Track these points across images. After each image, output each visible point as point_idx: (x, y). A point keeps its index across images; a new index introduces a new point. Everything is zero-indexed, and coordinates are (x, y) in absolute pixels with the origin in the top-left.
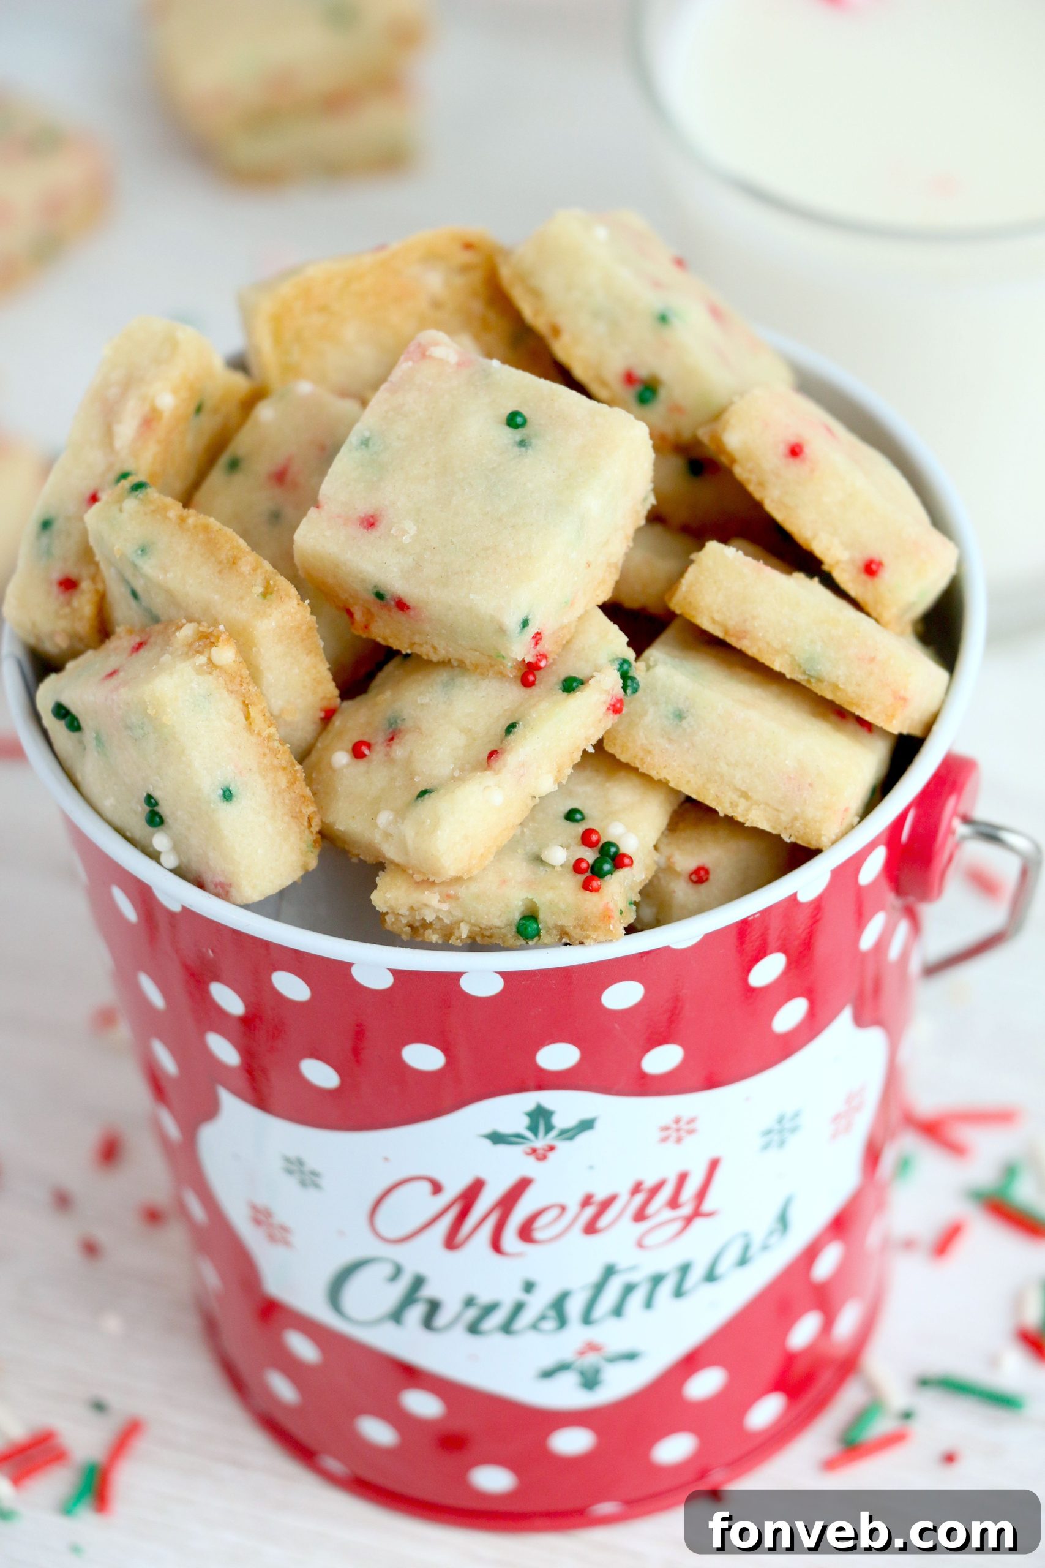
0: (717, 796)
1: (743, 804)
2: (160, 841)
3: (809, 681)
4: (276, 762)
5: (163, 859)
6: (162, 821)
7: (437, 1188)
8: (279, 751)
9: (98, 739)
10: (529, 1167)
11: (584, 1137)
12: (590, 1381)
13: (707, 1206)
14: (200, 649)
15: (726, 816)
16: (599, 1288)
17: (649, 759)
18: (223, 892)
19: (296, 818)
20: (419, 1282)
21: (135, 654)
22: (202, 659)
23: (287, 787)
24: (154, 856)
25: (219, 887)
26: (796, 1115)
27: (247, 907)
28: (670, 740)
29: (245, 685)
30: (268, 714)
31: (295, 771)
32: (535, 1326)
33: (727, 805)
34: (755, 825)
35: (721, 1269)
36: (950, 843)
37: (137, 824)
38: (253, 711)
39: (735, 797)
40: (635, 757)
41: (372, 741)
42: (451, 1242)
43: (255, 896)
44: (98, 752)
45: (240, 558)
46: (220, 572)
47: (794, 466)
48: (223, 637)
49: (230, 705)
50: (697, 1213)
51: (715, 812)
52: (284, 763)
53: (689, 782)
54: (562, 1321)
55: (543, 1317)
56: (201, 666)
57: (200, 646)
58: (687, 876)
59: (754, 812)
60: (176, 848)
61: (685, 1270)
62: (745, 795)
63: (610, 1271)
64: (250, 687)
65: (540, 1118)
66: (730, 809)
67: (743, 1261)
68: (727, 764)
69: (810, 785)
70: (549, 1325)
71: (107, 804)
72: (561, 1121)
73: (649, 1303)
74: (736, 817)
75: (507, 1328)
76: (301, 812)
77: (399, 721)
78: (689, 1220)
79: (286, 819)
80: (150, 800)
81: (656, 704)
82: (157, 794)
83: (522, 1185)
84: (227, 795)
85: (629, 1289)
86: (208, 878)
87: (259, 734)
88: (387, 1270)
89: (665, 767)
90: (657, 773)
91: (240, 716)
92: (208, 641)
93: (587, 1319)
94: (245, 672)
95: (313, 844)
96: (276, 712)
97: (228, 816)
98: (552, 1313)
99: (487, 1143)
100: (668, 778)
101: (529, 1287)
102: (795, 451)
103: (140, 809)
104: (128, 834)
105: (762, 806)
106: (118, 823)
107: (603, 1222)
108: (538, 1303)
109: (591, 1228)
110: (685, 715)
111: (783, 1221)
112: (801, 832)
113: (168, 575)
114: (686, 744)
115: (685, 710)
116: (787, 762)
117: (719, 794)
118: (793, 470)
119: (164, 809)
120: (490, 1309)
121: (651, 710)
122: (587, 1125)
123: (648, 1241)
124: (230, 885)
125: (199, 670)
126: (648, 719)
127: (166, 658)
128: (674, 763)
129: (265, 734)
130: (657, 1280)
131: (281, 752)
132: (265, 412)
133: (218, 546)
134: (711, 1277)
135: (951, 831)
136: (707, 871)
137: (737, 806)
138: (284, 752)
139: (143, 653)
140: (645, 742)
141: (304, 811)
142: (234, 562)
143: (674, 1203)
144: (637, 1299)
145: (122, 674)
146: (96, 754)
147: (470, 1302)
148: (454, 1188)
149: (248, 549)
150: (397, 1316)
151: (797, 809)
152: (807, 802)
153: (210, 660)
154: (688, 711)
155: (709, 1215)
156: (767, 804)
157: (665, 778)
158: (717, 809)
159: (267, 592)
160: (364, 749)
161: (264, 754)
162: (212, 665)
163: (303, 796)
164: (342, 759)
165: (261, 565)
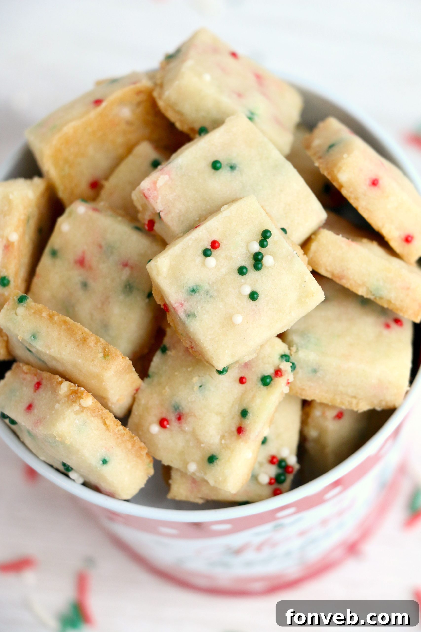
2: (73, 476)
3: (375, 298)
4: (124, 438)
5: (76, 481)
6: (71, 469)
14: (74, 400)
17: (304, 393)
18: (111, 495)
19: (139, 457)
21: (37, 391)
22: (76, 406)
23: (132, 446)
25: (109, 493)
28: (312, 382)
29: (101, 411)
33: (346, 404)
38: (107, 421)
41: (168, 419)
44: (31, 438)
45: (87, 339)
46: (78, 346)
47: (374, 191)
48: (84, 393)
49: (96, 423)
57: (73, 398)
62: (354, 397)
64: (104, 411)
68: (344, 386)
69: (386, 388)
76: (141, 454)
77: (180, 408)
79: (135, 459)
81: (302, 369)
82: (68, 464)
84: (105, 462)
87: (113, 430)
89: (312, 395)
91: (102, 426)
92: (77, 395)
94: (99, 405)
95: (150, 463)
97: (106, 470)
102: (375, 183)
105: (364, 399)
110: (318, 370)
113: (51, 350)
114: (321, 381)
118: (373, 192)
121: (300, 371)
125: (77, 412)
126: (300, 375)
127: (58, 406)
128: (317, 391)
129: (116, 429)
131: (125, 434)
133: (74, 332)
137: (352, 403)
138: (127, 433)
140: (300, 385)
142: (84, 340)
149: (91, 333)
151: (380, 398)
152: (386, 394)
153: (81, 406)
154: (318, 368)
159: (106, 355)
160: (165, 423)
161: (118, 438)
162: (83, 408)
163: (140, 447)
164: (155, 429)
165: (99, 341)
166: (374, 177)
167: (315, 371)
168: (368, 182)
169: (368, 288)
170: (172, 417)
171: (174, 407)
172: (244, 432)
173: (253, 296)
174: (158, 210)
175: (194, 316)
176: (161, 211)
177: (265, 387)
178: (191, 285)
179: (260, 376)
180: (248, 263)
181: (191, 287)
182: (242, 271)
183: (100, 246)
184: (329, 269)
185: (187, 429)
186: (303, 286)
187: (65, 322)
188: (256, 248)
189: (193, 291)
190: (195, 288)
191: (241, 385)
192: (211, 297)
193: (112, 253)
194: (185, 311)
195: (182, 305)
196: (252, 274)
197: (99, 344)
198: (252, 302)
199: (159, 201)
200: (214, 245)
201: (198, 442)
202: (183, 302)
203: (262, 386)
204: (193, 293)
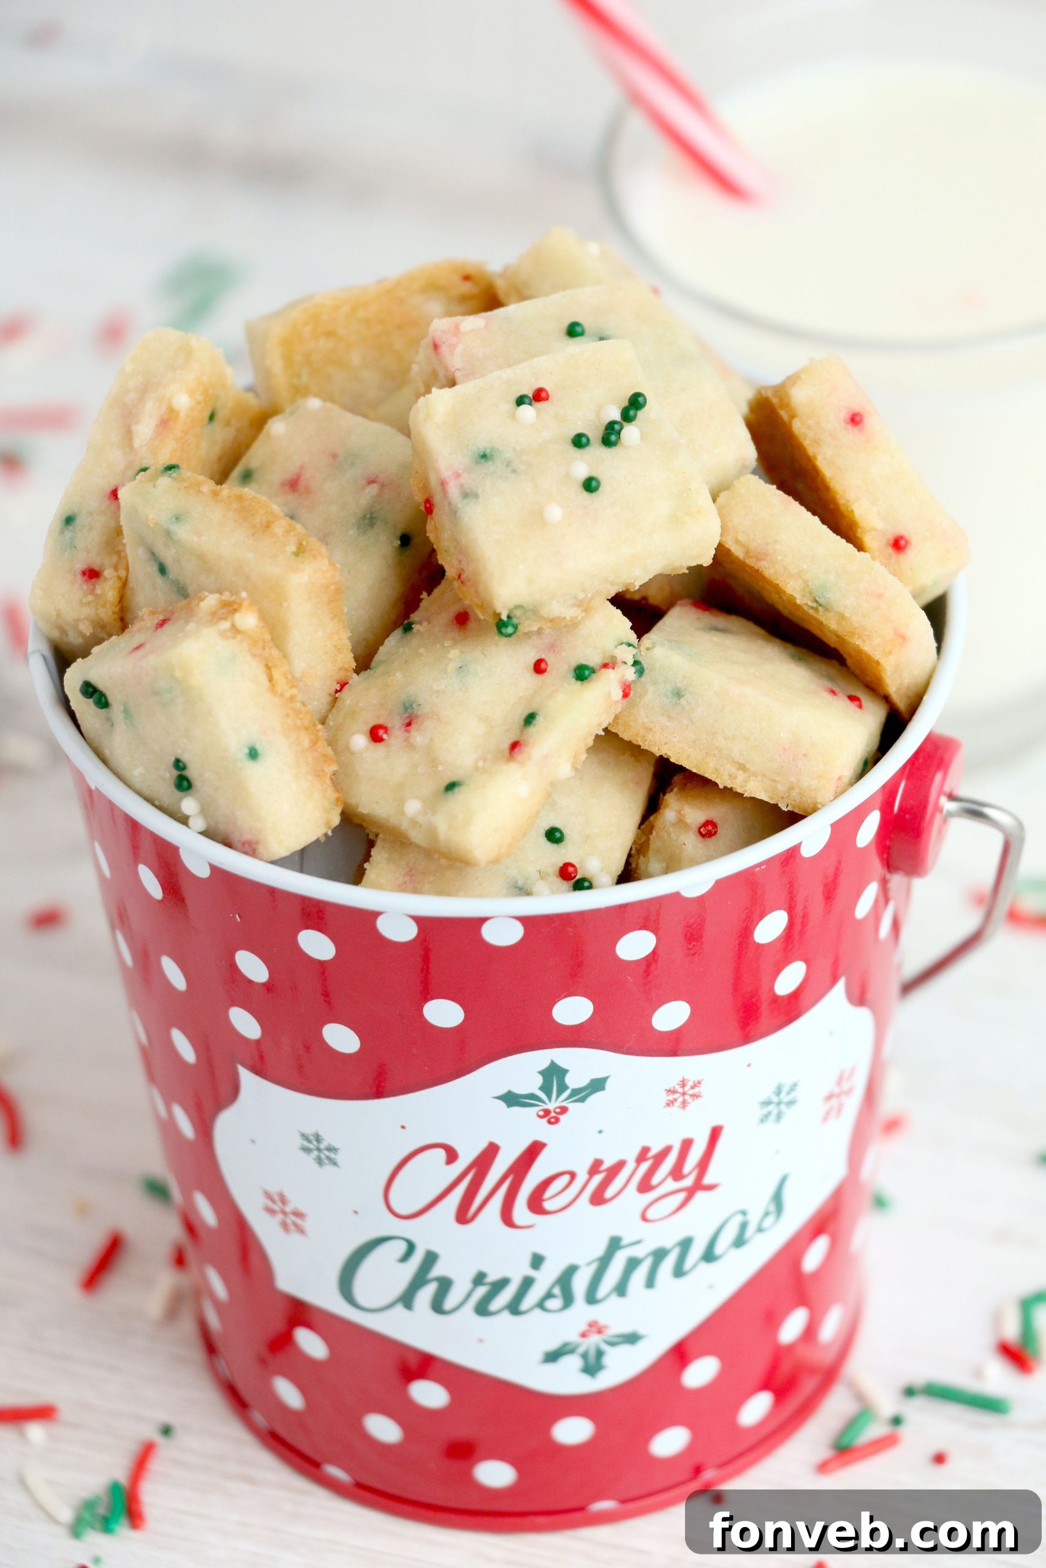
0: (716, 769)
1: (741, 776)
2: (189, 805)
4: (299, 723)
5: (191, 822)
6: (190, 786)
7: (452, 1156)
8: (301, 712)
9: (126, 711)
10: (541, 1131)
11: (595, 1098)
12: (593, 1365)
13: (708, 1180)
14: (224, 616)
15: (725, 788)
16: (604, 1262)
17: (650, 736)
18: (250, 849)
19: (318, 776)
20: (431, 1258)
21: (159, 631)
22: (226, 625)
23: (310, 747)
24: (184, 820)
25: (246, 845)
26: (793, 1087)
27: (273, 862)
28: (669, 718)
29: (267, 649)
30: (289, 677)
31: (317, 731)
32: (541, 1305)
33: (726, 777)
34: (753, 796)
35: (719, 1249)
36: (938, 819)
37: (165, 790)
38: (276, 674)
39: (733, 770)
40: (637, 735)
41: (389, 725)
42: (463, 1216)
43: (282, 852)
44: (126, 724)
45: (274, 524)
46: (253, 534)
47: (851, 435)
48: (246, 603)
49: (255, 669)
50: (698, 1186)
51: (716, 784)
52: (306, 723)
53: (689, 756)
54: (568, 1300)
55: (549, 1295)
56: (225, 631)
57: (223, 613)
58: (697, 829)
59: (751, 783)
60: (204, 812)
61: (686, 1244)
62: (742, 767)
63: (615, 1244)
64: (273, 651)
65: (553, 1076)
66: (730, 781)
67: (739, 1242)
68: (725, 739)
69: (805, 755)
70: (554, 1304)
71: (136, 773)
72: (574, 1081)
73: (650, 1283)
74: (735, 789)
75: (514, 1307)
76: (323, 771)
77: (414, 706)
78: (691, 1192)
79: (310, 777)
80: (179, 764)
81: (655, 683)
82: (185, 758)
83: (534, 1150)
84: (253, 754)
85: (633, 1264)
86: (235, 838)
87: (282, 695)
88: (401, 1247)
89: (665, 744)
90: (659, 749)
91: (263, 679)
92: (231, 609)
93: (591, 1298)
94: (268, 637)
95: (336, 802)
96: (298, 674)
97: (253, 772)
98: (557, 1291)
99: (502, 1104)
100: (669, 754)
101: (537, 1261)
102: (855, 420)
103: (168, 775)
104: (157, 803)
105: (759, 778)
106: (147, 793)
107: (609, 1193)
108: (545, 1278)
109: (598, 1199)
110: (684, 694)
111: (777, 1199)
112: (797, 801)
114: (685, 721)
115: (683, 689)
116: (782, 734)
117: (718, 767)
119: (192, 773)
120: (501, 1284)
121: (651, 689)
122: (597, 1085)
123: (650, 1214)
124: (257, 843)
125: (223, 634)
126: (649, 697)
127: (191, 626)
128: (675, 740)
129: (288, 694)
130: (659, 1255)
131: (303, 713)
132: (277, 427)
133: (252, 512)
134: (709, 1256)
135: (938, 808)
136: (714, 825)
137: (735, 778)
138: (306, 713)
139: (167, 627)
140: (646, 720)
141: (326, 769)
142: (267, 525)
143: (677, 1173)
144: (640, 1275)
145: (148, 646)
146: (124, 726)
147: (479, 1279)
148: (467, 1156)
149: (283, 516)
150: (407, 1299)
151: (793, 779)
152: (803, 772)
153: (233, 626)
154: (685, 690)
155: (710, 1188)
156: (764, 775)
157: (666, 754)
158: (717, 781)
159: (300, 551)
160: (381, 732)
161: (288, 715)
162: (235, 630)
163: (325, 756)
164: (360, 741)
165: (294, 529)
166: (856, 408)
167: (678, 694)
168: (844, 415)
169: (805, 582)
170: (395, 723)
171: (404, 705)
172: (523, 747)
173: (590, 485)
174: (453, 366)
175: (476, 496)
176: (458, 369)
177: (579, 683)
178: (483, 444)
179: (574, 664)
180: (595, 434)
181: (482, 450)
182: (579, 441)
183: (334, 456)
184: (741, 538)
185: (418, 739)
186: (685, 495)
187: (240, 498)
188: (616, 416)
189: (484, 456)
190: (488, 452)
191: (535, 675)
192: (514, 471)
193: (353, 464)
194: (462, 486)
195: (458, 476)
196: (597, 451)
197: (292, 533)
198: (585, 494)
199: (459, 350)
200: (539, 396)
201: (434, 762)
202: (460, 472)
203: (574, 680)
204: (483, 461)
